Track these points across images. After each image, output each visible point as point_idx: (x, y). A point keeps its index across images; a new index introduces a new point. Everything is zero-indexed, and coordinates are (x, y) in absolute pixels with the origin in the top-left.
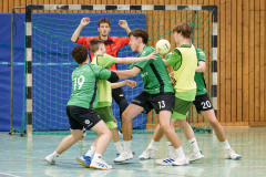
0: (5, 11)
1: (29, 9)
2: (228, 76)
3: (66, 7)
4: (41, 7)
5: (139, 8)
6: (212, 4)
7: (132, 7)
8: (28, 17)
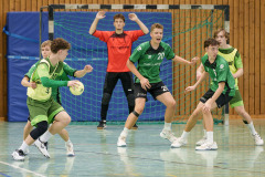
0: (34, 11)
1: (51, 9)
2: (252, 71)
3: (86, 7)
4: (63, 7)
5: (155, 7)
6: (225, 3)
7: (148, 7)
8: (51, 16)
